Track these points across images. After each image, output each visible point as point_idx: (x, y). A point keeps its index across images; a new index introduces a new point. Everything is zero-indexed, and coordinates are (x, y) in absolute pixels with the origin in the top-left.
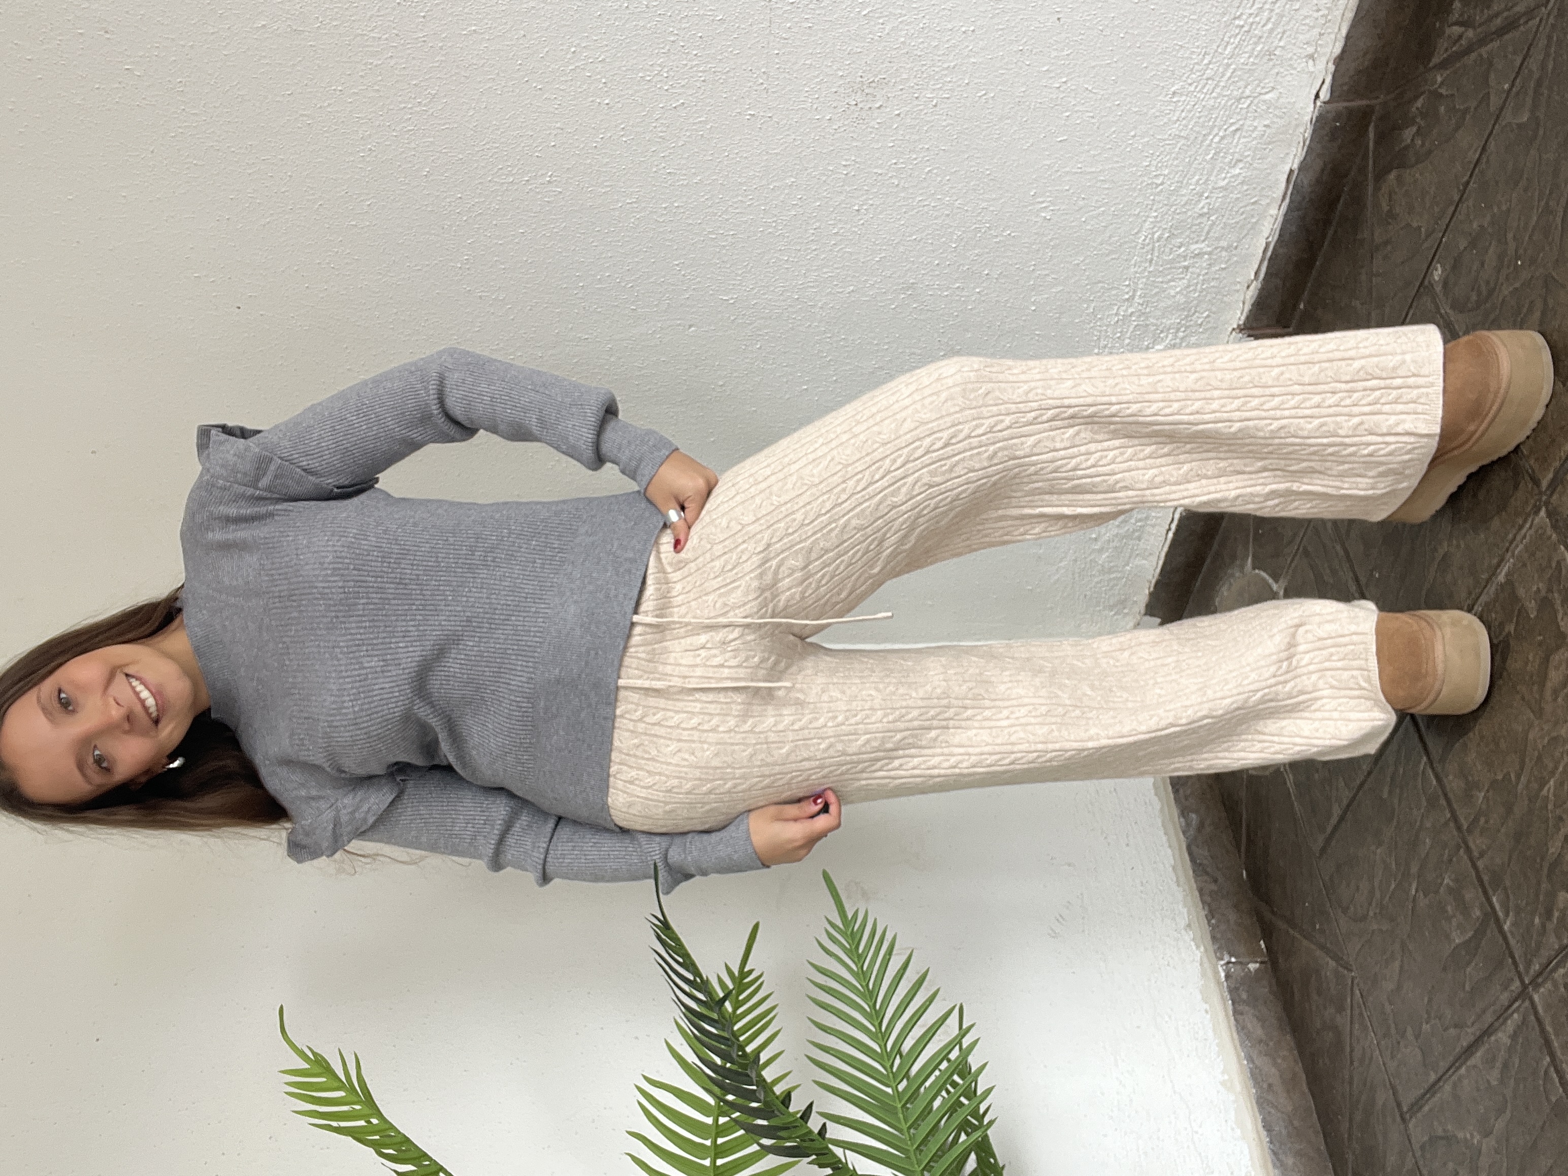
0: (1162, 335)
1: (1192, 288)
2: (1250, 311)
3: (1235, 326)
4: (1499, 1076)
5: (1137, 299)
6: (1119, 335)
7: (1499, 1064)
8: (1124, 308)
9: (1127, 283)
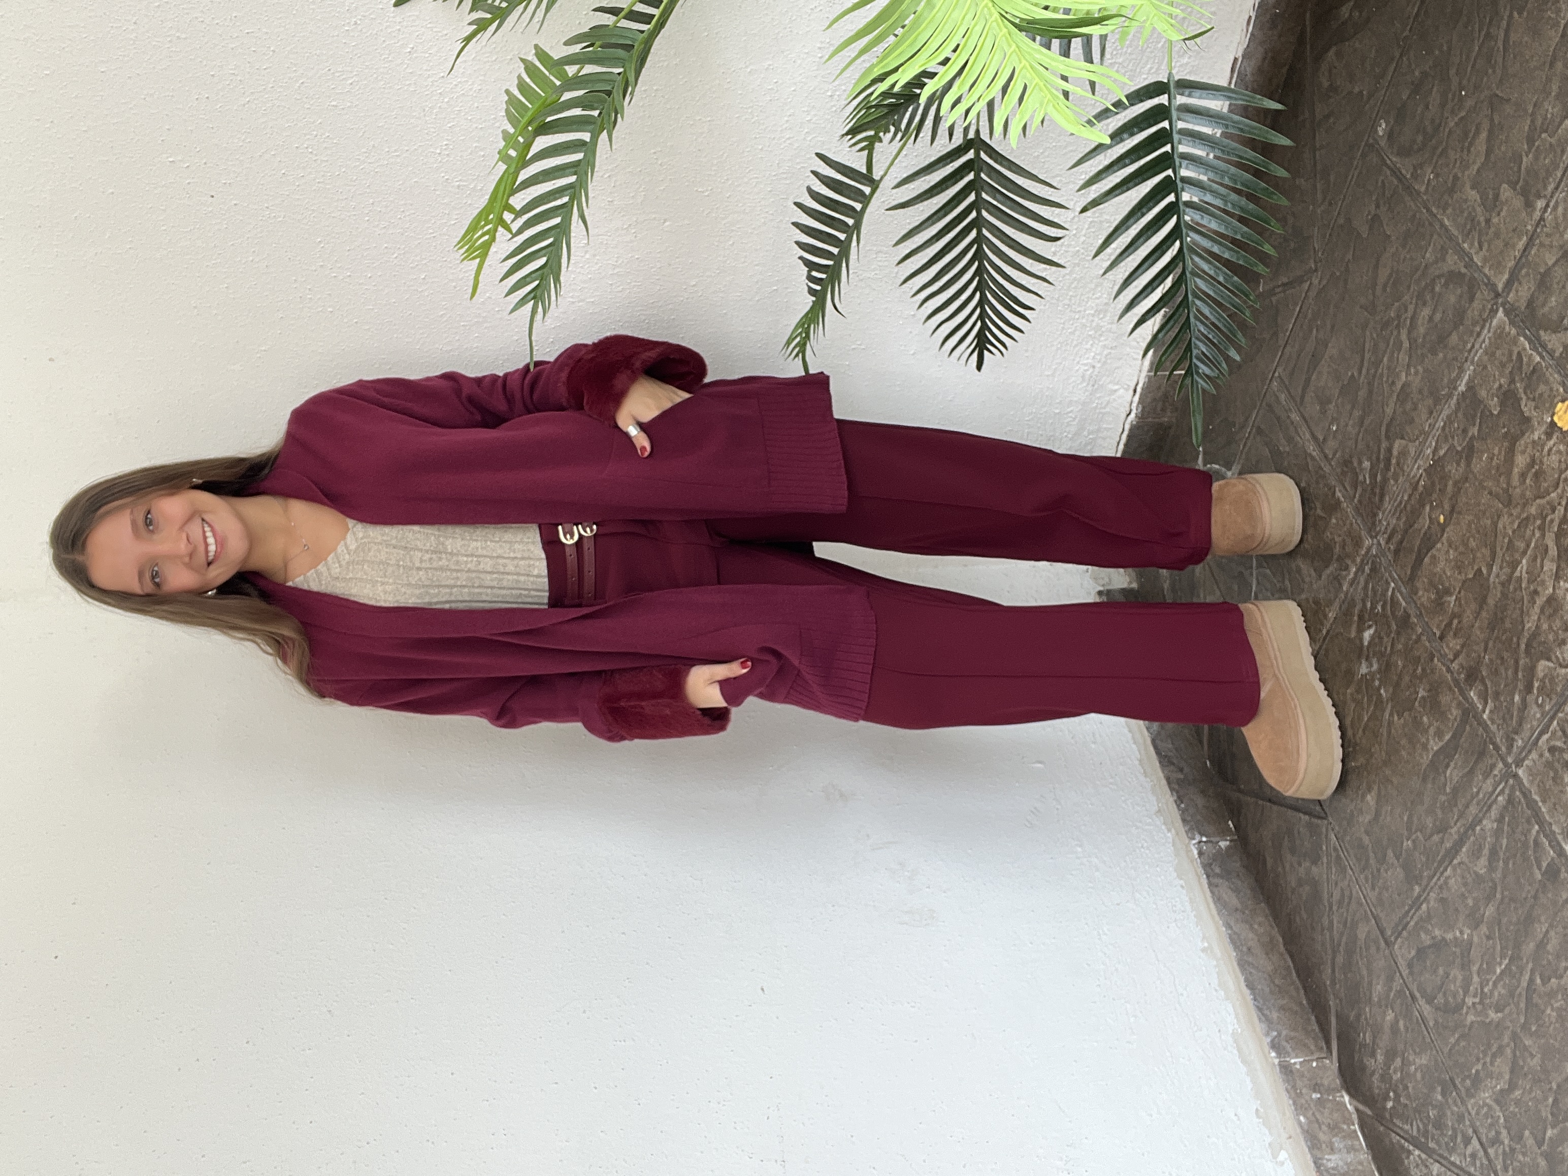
4: (1487, 863)
7: (1486, 851)
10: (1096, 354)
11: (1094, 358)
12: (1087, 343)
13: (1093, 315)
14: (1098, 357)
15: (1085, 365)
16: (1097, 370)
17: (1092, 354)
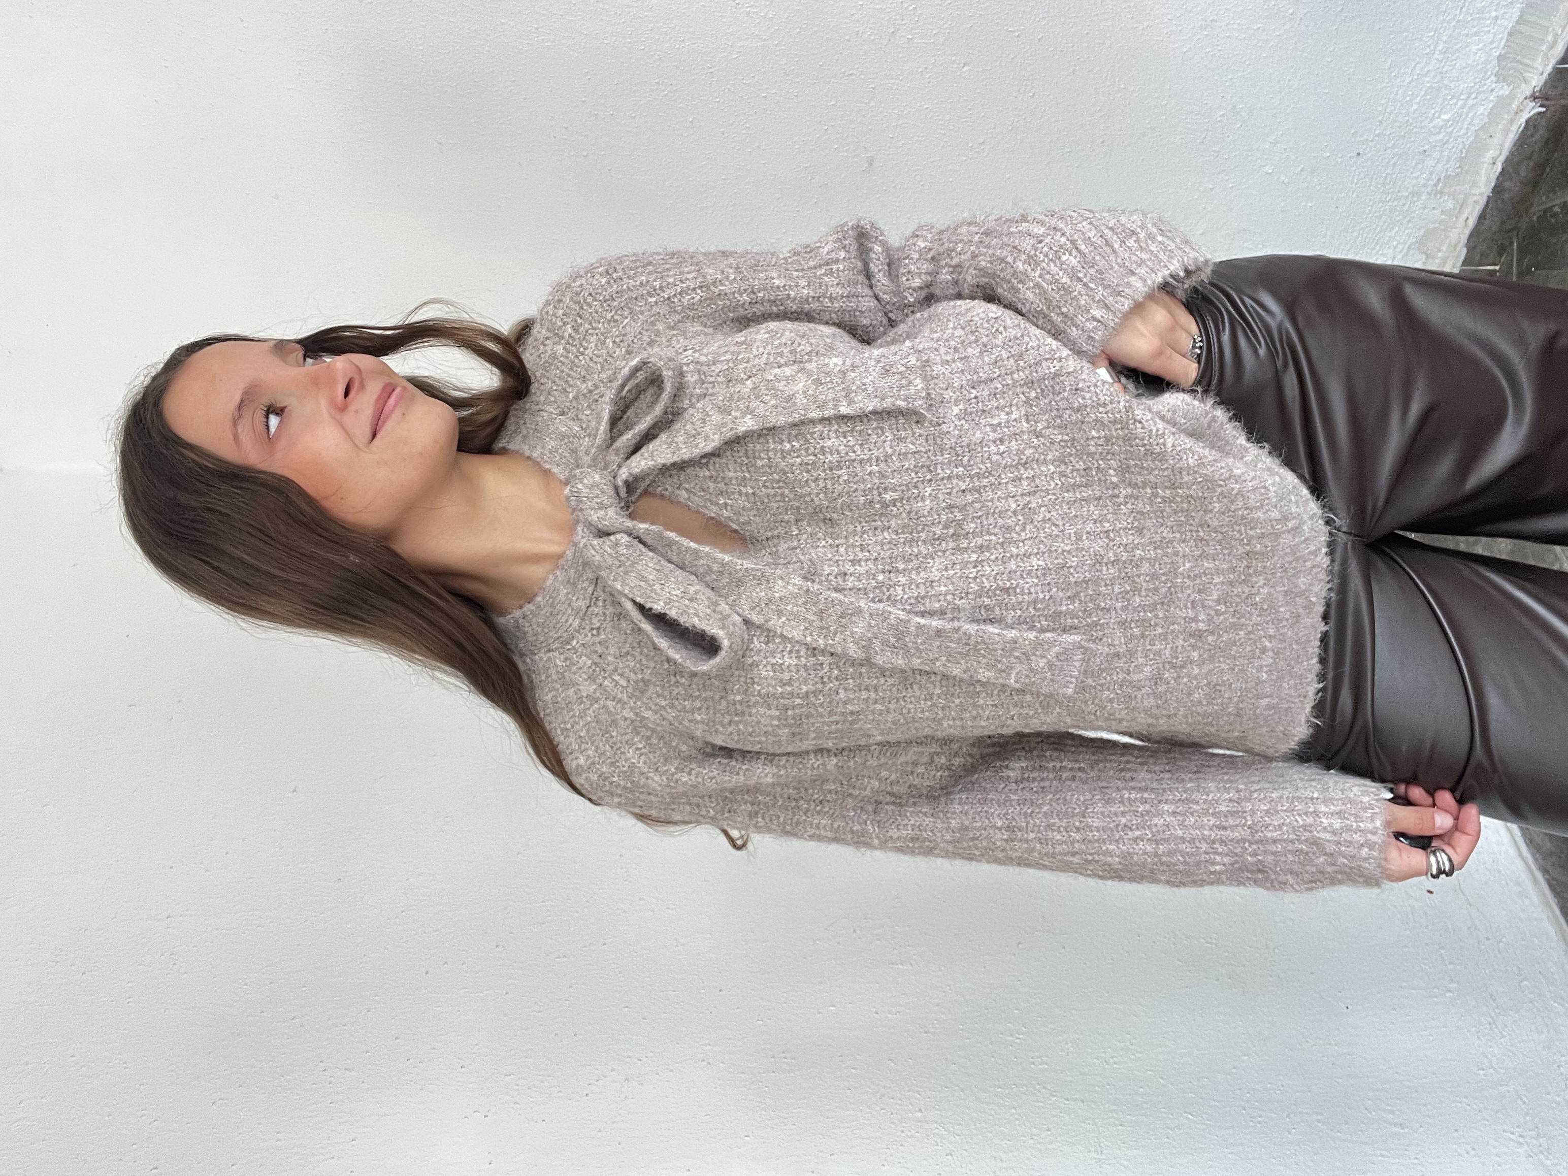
0: (1451, 103)
1: (1494, 45)
2: (1550, 74)
3: (1528, 93)
5: (1436, 56)
6: (1408, 99)
8: (1422, 65)
9: (1432, 33)
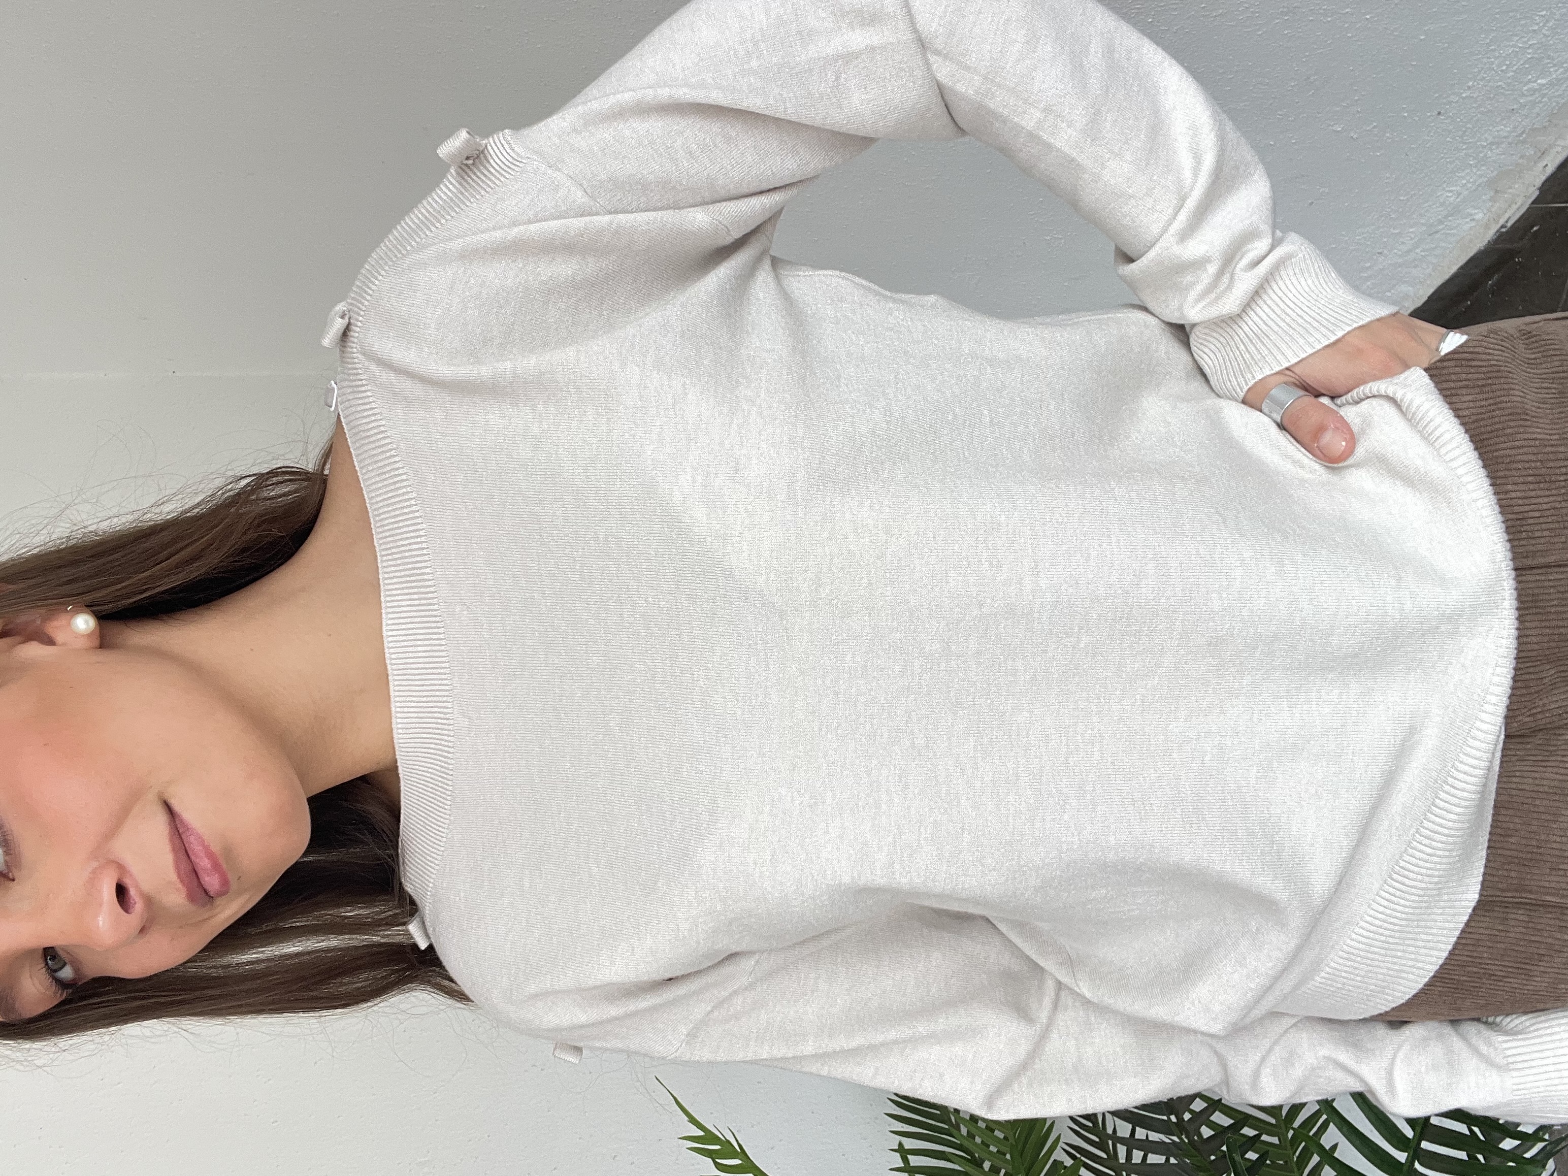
10: (1468, 182)
11: (1464, 185)
12: (1463, 170)
13: (1485, 147)
14: (1469, 185)
15: (1451, 191)
16: (1461, 197)
17: (1464, 182)
